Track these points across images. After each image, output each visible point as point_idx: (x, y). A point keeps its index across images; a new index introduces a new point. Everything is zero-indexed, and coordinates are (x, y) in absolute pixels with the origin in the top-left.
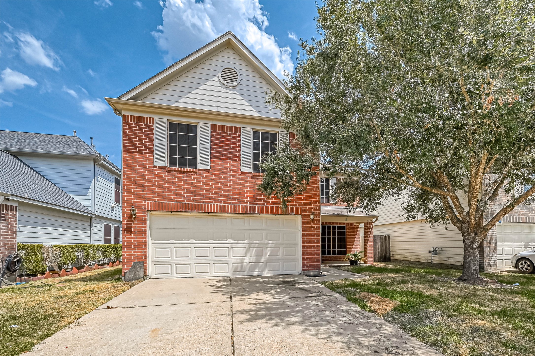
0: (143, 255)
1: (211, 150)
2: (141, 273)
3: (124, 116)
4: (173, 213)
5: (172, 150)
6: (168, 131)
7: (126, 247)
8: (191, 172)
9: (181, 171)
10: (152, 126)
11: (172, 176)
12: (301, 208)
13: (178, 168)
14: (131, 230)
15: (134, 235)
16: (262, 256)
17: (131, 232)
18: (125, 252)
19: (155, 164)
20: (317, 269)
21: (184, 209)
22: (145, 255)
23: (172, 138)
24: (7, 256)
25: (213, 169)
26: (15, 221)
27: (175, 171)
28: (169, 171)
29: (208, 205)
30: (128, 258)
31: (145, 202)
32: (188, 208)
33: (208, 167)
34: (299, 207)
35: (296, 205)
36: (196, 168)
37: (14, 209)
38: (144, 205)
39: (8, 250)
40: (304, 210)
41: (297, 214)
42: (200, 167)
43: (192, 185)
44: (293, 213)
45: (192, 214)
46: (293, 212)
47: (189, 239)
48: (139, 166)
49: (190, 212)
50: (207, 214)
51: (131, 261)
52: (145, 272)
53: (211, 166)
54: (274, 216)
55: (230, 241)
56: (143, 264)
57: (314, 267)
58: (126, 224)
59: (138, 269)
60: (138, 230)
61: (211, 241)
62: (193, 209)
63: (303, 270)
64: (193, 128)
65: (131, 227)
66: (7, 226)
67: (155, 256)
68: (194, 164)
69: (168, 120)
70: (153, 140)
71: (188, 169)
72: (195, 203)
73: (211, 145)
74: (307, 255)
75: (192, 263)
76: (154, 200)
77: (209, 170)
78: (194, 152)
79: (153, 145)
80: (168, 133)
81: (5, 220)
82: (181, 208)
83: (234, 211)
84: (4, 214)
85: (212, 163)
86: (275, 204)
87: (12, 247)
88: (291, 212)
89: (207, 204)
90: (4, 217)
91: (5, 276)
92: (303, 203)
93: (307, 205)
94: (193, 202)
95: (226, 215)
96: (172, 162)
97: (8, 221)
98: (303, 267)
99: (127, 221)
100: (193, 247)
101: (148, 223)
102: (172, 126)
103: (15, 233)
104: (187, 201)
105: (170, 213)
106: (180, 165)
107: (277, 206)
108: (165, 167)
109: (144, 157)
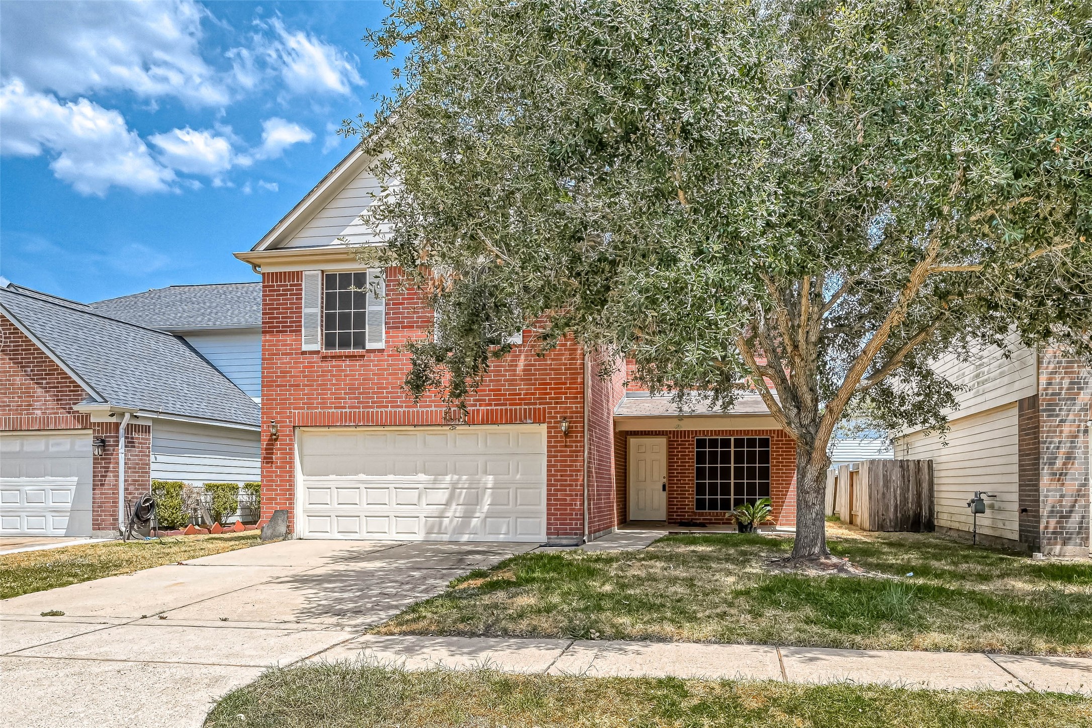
0: (288, 499)
1: (386, 314)
2: (283, 529)
3: (264, 274)
4: (332, 429)
5: (329, 321)
6: (323, 289)
7: (265, 486)
8: (355, 356)
9: (341, 357)
10: (301, 285)
11: (328, 365)
12: (544, 409)
13: (337, 351)
14: (272, 458)
15: (277, 467)
16: (477, 505)
17: (272, 463)
18: (264, 494)
19: (305, 348)
20: (576, 534)
21: (346, 421)
22: (291, 499)
23: (329, 301)
24: (137, 498)
25: (388, 347)
26: (148, 448)
27: (332, 357)
28: (324, 358)
29: (382, 412)
30: (267, 504)
31: (290, 413)
32: (350, 420)
33: (381, 345)
34: (541, 407)
35: (535, 404)
36: (364, 348)
37: (147, 429)
38: (289, 417)
39: (138, 489)
40: (550, 413)
41: (538, 420)
42: (369, 346)
43: (356, 380)
44: (529, 421)
45: (358, 429)
46: (530, 418)
47: (356, 474)
48: (283, 354)
49: (356, 426)
50: (382, 428)
51: (272, 508)
52: (288, 527)
53: (387, 342)
54: (495, 427)
55: (422, 477)
56: (287, 513)
57: (571, 529)
58: (266, 449)
59: (280, 522)
60: (281, 458)
61: (391, 477)
62: (359, 421)
63: (548, 534)
64: (360, 279)
65: (272, 453)
66: (136, 455)
67: (307, 503)
68: (360, 341)
69: (323, 272)
70: (301, 308)
71: (352, 351)
72: (361, 410)
73: (387, 304)
74: (557, 505)
75: (362, 514)
76: (303, 408)
77: (382, 350)
78: (360, 320)
79: (301, 317)
80: (322, 294)
81: (134, 447)
82: (341, 420)
83: (422, 421)
84: (132, 438)
85: (387, 337)
86: (496, 405)
87: (143, 486)
88: (525, 417)
89: (379, 410)
90: (133, 442)
91: (135, 527)
92: (550, 398)
93: (557, 403)
94: (359, 408)
95: (412, 428)
96: (329, 342)
97: (138, 447)
98: (548, 529)
99: (267, 445)
100: (362, 486)
101: (296, 446)
102: (330, 280)
103: (148, 464)
104: (350, 407)
105: (326, 429)
106: (341, 346)
107: (499, 408)
108: (317, 352)
109: (289, 338)
